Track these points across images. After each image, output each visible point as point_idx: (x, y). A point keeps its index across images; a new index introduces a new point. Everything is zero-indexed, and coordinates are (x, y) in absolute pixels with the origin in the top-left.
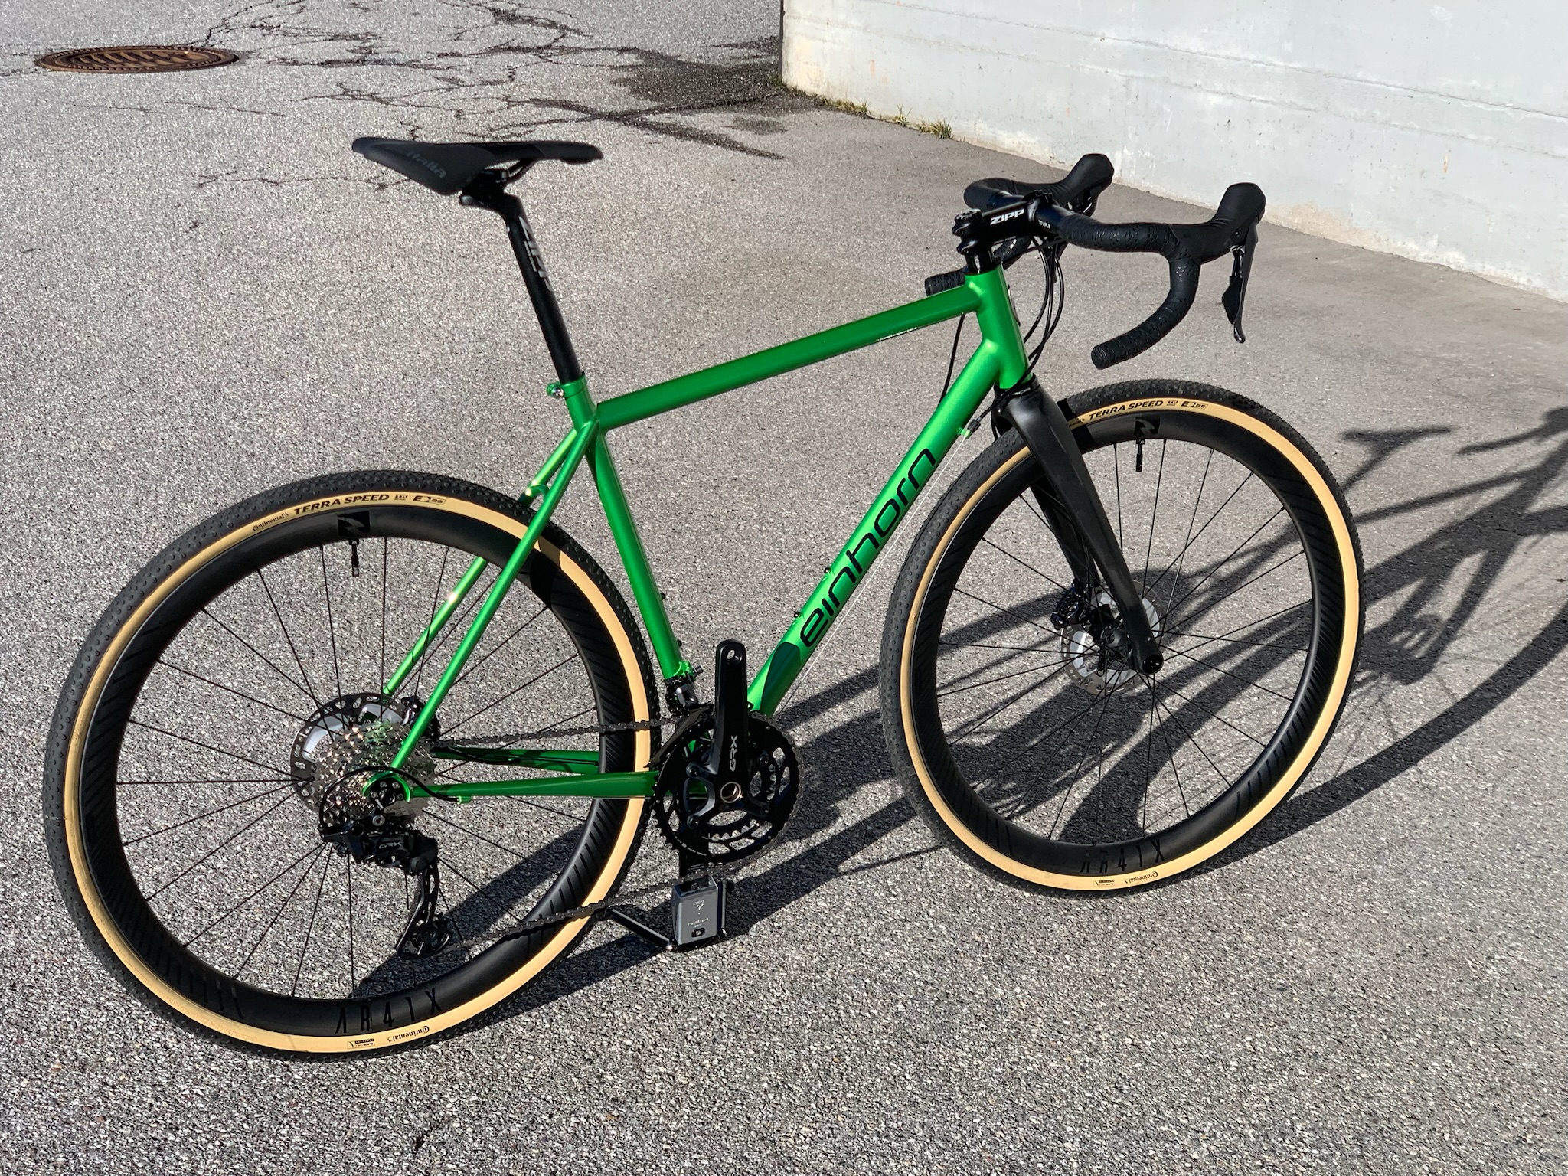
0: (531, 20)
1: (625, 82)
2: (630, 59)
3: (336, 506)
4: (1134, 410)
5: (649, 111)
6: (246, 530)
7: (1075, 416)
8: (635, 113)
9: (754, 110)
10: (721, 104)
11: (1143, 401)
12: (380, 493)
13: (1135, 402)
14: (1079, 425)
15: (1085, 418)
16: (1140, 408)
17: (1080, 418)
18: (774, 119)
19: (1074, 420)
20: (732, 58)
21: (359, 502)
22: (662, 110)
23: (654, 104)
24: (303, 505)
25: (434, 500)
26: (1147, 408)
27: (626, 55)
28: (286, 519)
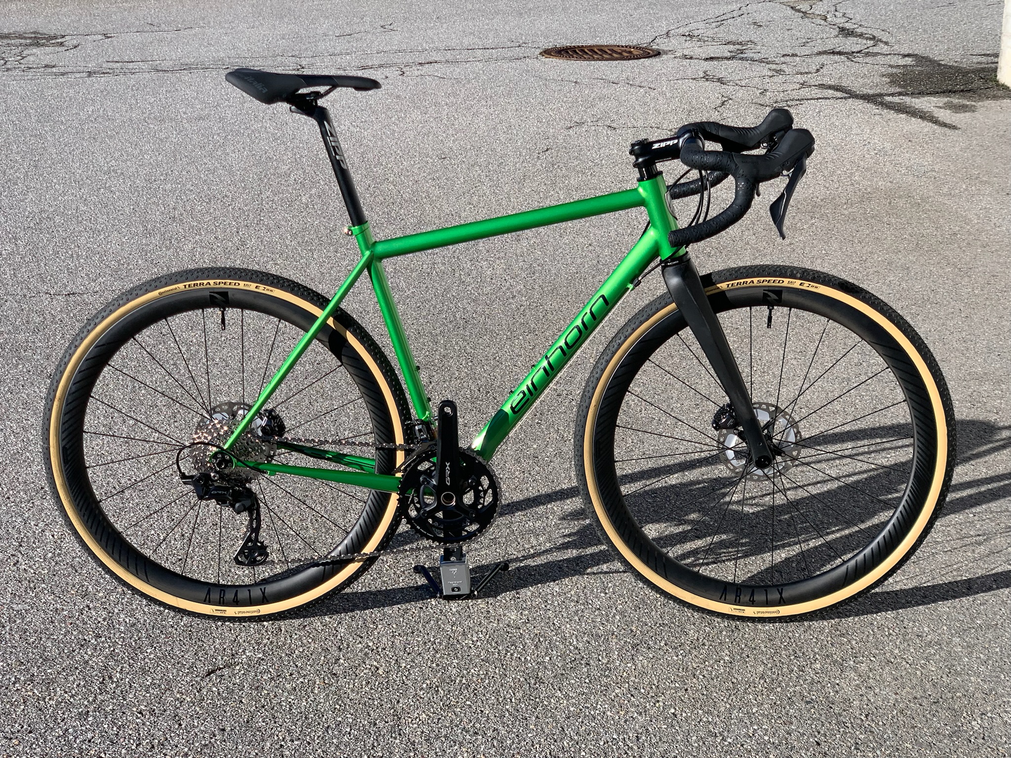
0: (861, 35)
1: (891, 75)
2: (909, 61)
3: (208, 286)
4: (761, 284)
5: (892, 95)
6: (155, 294)
7: (714, 284)
8: (881, 95)
9: (964, 97)
10: (944, 92)
11: (768, 279)
12: (235, 282)
13: (762, 279)
14: (717, 291)
15: (723, 286)
16: (765, 283)
17: (718, 285)
18: (973, 103)
19: (714, 287)
20: (978, 63)
21: (222, 285)
22: (900, 94)
23: (898, 90)
24: (188, 283)
25: (268, 290)
26: (772, 284)
27: (907, 59)
28: (178, 290)
